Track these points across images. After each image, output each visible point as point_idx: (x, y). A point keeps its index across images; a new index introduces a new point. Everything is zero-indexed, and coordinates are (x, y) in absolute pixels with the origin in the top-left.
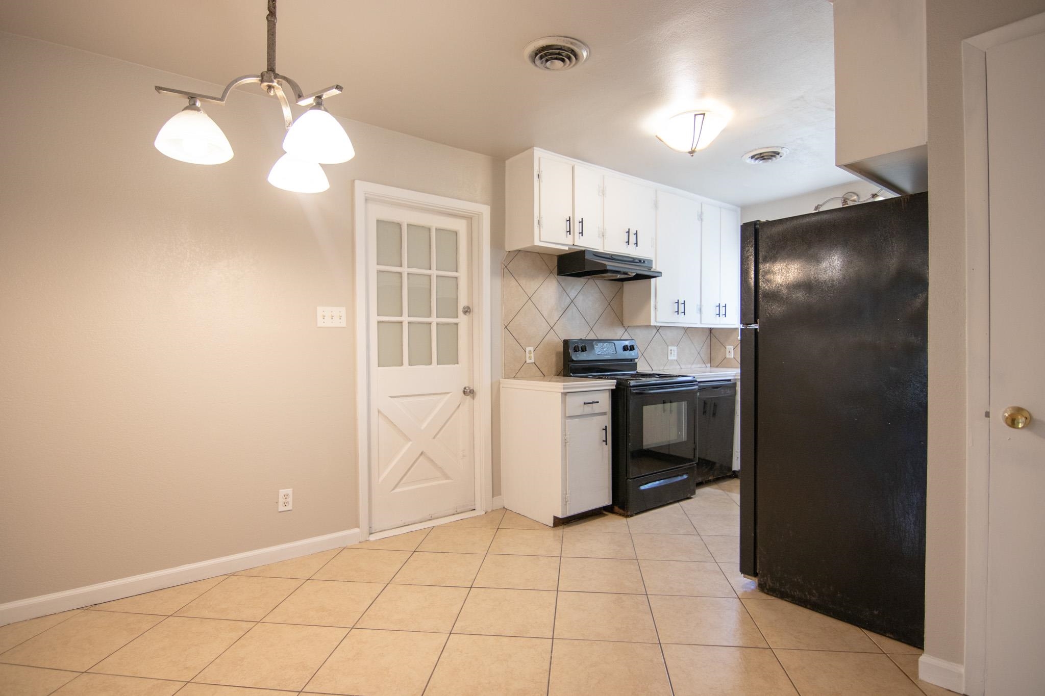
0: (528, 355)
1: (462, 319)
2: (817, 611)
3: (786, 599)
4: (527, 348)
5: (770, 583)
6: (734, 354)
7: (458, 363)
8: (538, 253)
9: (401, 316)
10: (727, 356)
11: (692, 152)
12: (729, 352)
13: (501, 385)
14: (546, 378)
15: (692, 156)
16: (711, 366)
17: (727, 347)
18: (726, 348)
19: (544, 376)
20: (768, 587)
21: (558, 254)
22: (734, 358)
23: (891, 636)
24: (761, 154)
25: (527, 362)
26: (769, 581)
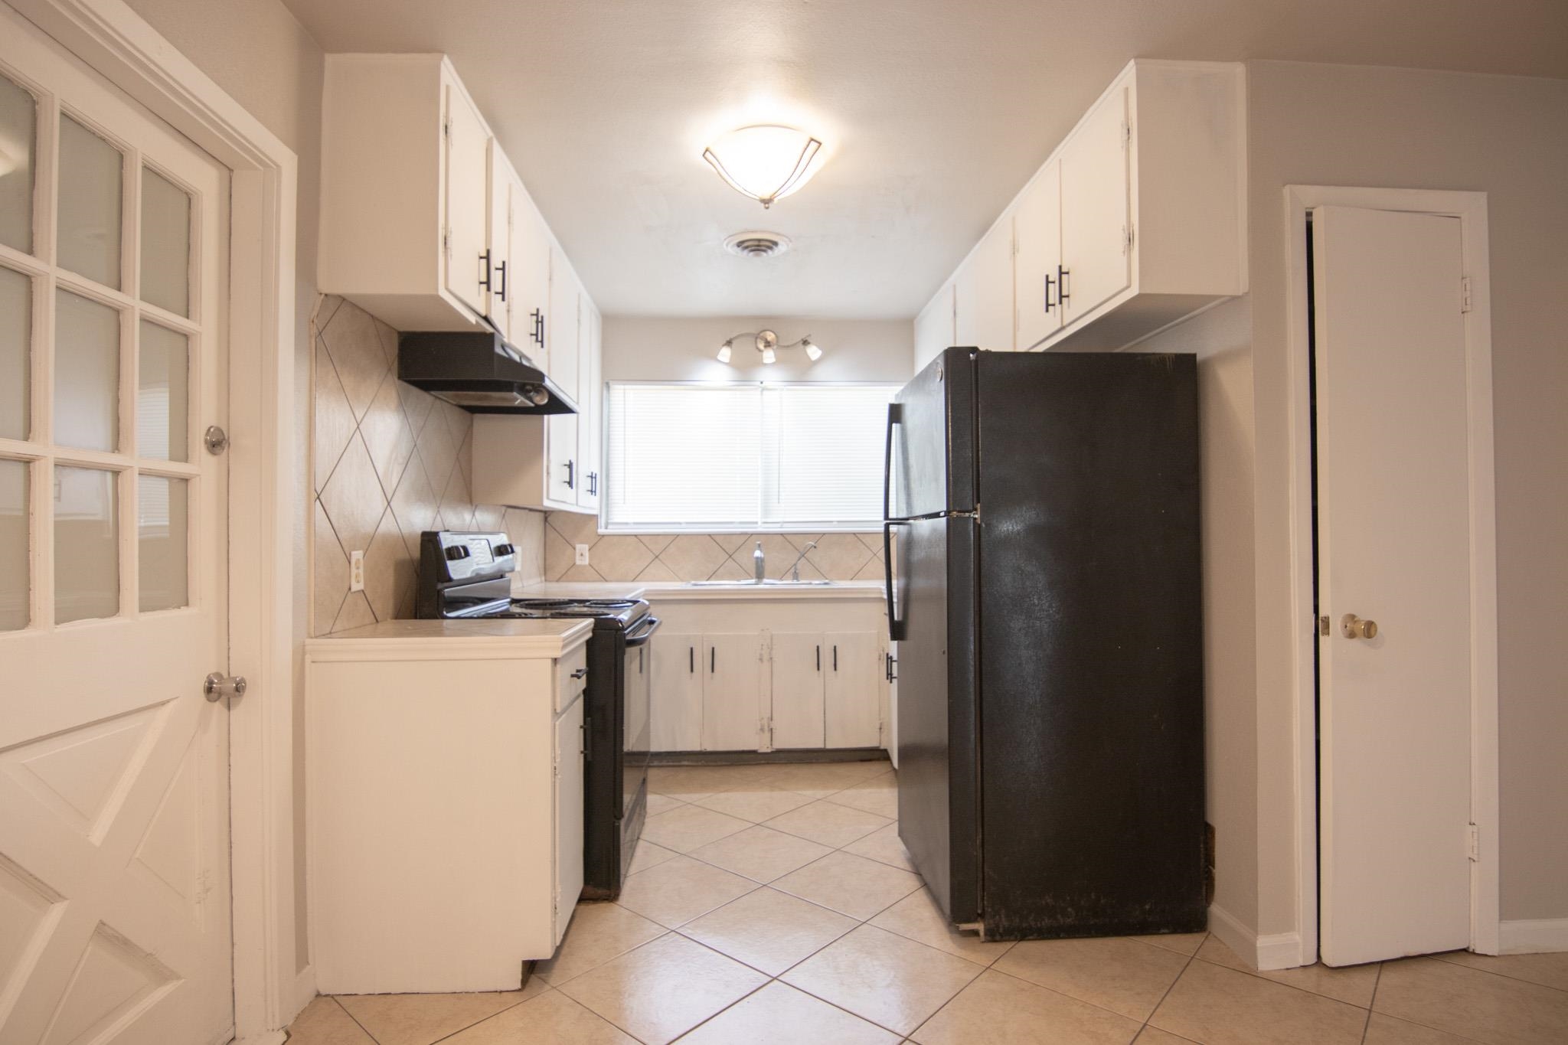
0: (354, 571)
1: (203, 466)
2: (1075, 938)
3: (1031, 937)
4: (353, 553)
5: (1005, 923)
6: (591, 558)
7: (187, 604)
8: (372, 316)
9: (26, 438)
10: (578, 562)
11: (766, 202)
12: (582, 555)
13: (308, 658)
14: (381, 627)
15: (767, 208)
16: (546, 580)
17: (578, 546)
18: (574, 549)
19: (377, 621)
20: (1001, 930)
21: (401, 330)
22: (590, 565)
23: (1166, 931)
24: (759, 240)
25: (353, 590)
26: (1003, 919)
